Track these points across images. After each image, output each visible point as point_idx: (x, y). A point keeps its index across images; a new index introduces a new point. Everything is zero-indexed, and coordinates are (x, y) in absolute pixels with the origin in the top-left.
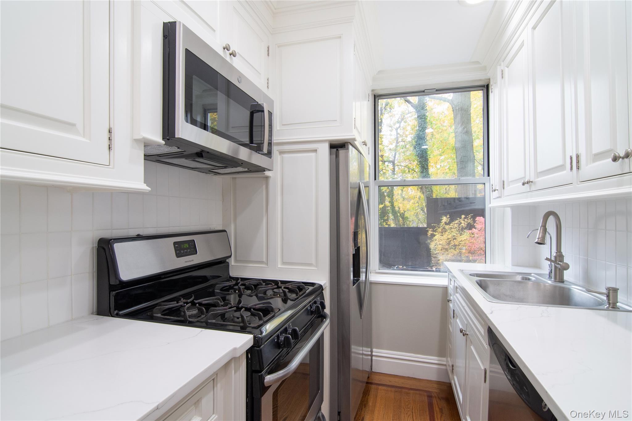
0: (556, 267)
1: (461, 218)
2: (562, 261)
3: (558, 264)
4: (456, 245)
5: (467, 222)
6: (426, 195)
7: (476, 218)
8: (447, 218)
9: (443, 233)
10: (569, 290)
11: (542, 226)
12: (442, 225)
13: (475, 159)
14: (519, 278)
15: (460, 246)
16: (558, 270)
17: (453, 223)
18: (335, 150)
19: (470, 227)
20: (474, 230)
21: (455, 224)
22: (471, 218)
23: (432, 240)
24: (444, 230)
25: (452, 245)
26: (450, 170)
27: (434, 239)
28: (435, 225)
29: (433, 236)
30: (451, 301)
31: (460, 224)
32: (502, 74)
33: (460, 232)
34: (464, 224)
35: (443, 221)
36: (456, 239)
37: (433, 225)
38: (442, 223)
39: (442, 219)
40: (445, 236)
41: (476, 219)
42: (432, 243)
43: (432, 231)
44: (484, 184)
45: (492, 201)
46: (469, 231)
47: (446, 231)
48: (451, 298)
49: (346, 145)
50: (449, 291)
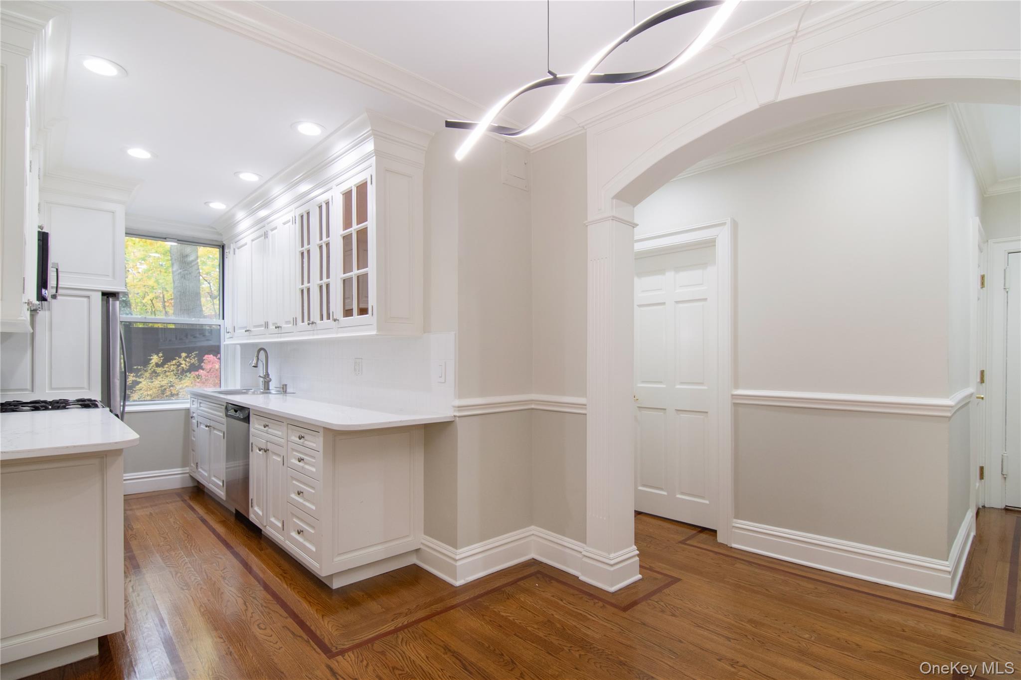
0: (265, 381)
1: (180, 357)
2: (268, 377)
3: (267, 379)
5: (189, 362)
8: (159, 357)
9: (152, 379)
11: (257, 356)
12: (150, 367)
17: (169, 363)
18: (106, 297)
19: (193, 368)
20: (202, 371)
21: (171, 365)
22: (195, 357)
23: (133, 390)
24: (155, 374)
28: (139, 367)
29: (136, 383)
30: (194, 417)
31: (178, 366)
32: (234, 251)
33: (179, 376)
34: (186, 365)
35: (153, 361)
36: (172, 386)
37: (136, 368)
38: (151, 364)
39: (152, 359)
40: (157, 383)
41: (204, 358)
42: (133, 395)
43: (133, 376)
44: (220, 325)
45: (226, 340)
46: (194, 374)
47: (157, 376)
48: (194, 415)
49: (117, 295)
50: (192, 411)
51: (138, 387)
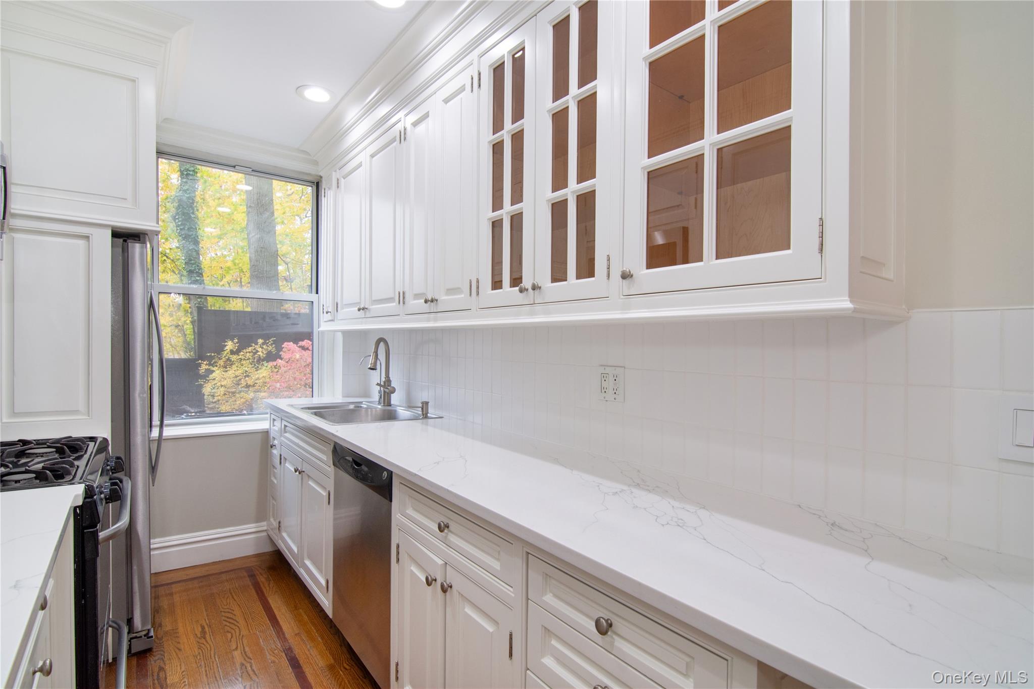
0: (385, 392)
1: (256, 344)
2: (389, 385)
3: (387, 388)
4: (250, 386)
5: (266, 350)
6: (196, 304)
7: (283, 344)
8: (234, 343)
9: (227, 368)
10: (395, 411)
11: (374, 352)
12: (224, 355)
13: (277, 255)
14: (352, 407)
15: (255, 386)
16: (386, 394)
17: (244, 351)
18: (121, 240)
19: (271, 357)
20: (280, 361)
21: (246, 353)
22: (272, 344)
23: (206, 380)
24: (229, 364)
25: (243, 385)
26: (235, 264)
27: (210, 378)
28: (213, 354)
29: (209, 372)
30: (275, 446)
31: (255, 353)
32: (338, 183)
33: (255, 365)
34: (263, 353)
35: (227, 348)
36: (248, 376)
37: (208, 354)
38: (225, 351)
39: (226, 345)
40: (231, 373)
41: (283, 346)
42: (206, 385)
43: (206, 365)
44: (313, 302)
45: (322, 323)
46: (271, 364)
47: (232, 365)
48: (276, 442)
49: (141, 236)
50: (272, 435)
51: (211, 376)
